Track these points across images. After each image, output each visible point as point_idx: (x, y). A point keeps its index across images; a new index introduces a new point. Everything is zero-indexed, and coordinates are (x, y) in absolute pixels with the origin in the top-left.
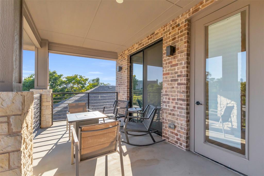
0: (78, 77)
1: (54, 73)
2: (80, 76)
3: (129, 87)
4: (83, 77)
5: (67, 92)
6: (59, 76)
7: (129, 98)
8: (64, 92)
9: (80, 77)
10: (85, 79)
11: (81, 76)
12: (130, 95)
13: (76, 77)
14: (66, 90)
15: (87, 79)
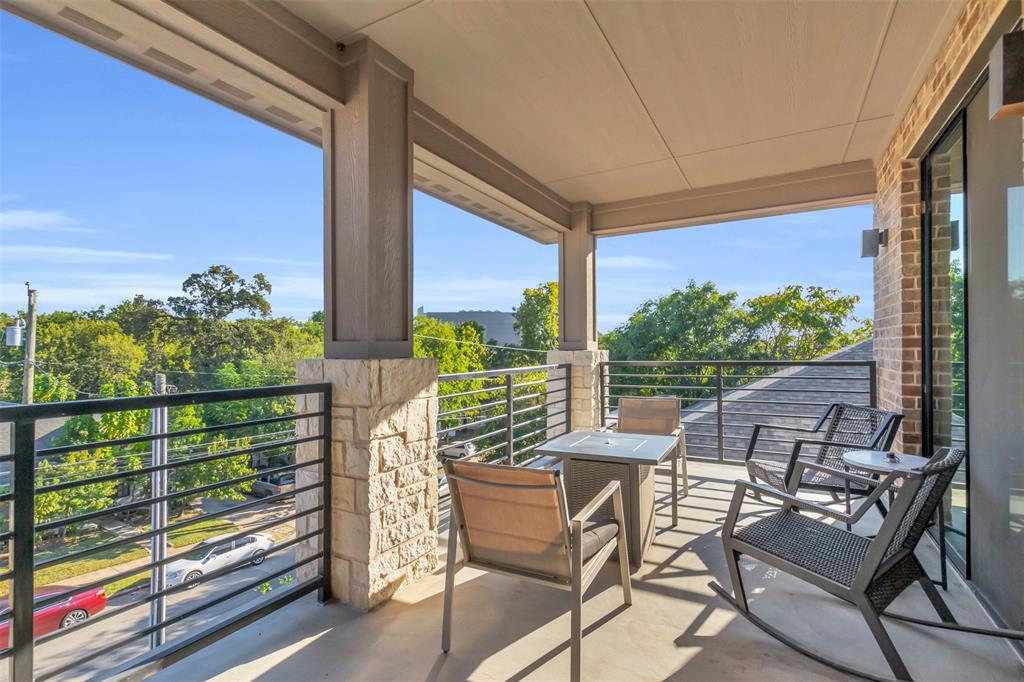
0: (804, 294)
1: (708, 289)
2: (813, 292)
3: (917, 336)
4: (830, 295)
5: (753, 356)
6: (721, 298)
7: (917, 398)
8: (741, 358)
9: (814, 296)
10: (839, 301)
11: (819, 288)
12: (923, 382)
13: (795, 295)
14: (752, 350)
15: (851, 301)
